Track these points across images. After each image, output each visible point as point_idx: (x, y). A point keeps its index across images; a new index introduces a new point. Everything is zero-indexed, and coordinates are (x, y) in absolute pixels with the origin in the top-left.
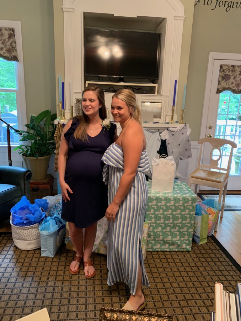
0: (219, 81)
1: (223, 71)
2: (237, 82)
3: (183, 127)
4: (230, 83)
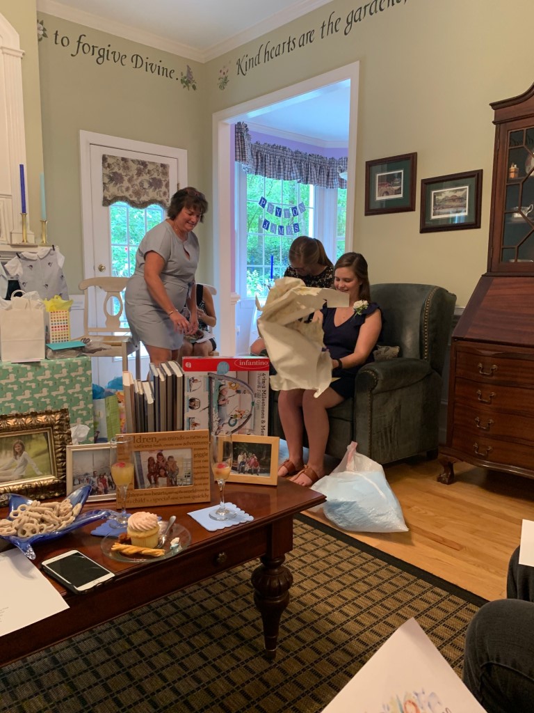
0: (104, 183)
1: (109, 166)
2: (136, 187)
3: (49, 253)
4: (124, 189)
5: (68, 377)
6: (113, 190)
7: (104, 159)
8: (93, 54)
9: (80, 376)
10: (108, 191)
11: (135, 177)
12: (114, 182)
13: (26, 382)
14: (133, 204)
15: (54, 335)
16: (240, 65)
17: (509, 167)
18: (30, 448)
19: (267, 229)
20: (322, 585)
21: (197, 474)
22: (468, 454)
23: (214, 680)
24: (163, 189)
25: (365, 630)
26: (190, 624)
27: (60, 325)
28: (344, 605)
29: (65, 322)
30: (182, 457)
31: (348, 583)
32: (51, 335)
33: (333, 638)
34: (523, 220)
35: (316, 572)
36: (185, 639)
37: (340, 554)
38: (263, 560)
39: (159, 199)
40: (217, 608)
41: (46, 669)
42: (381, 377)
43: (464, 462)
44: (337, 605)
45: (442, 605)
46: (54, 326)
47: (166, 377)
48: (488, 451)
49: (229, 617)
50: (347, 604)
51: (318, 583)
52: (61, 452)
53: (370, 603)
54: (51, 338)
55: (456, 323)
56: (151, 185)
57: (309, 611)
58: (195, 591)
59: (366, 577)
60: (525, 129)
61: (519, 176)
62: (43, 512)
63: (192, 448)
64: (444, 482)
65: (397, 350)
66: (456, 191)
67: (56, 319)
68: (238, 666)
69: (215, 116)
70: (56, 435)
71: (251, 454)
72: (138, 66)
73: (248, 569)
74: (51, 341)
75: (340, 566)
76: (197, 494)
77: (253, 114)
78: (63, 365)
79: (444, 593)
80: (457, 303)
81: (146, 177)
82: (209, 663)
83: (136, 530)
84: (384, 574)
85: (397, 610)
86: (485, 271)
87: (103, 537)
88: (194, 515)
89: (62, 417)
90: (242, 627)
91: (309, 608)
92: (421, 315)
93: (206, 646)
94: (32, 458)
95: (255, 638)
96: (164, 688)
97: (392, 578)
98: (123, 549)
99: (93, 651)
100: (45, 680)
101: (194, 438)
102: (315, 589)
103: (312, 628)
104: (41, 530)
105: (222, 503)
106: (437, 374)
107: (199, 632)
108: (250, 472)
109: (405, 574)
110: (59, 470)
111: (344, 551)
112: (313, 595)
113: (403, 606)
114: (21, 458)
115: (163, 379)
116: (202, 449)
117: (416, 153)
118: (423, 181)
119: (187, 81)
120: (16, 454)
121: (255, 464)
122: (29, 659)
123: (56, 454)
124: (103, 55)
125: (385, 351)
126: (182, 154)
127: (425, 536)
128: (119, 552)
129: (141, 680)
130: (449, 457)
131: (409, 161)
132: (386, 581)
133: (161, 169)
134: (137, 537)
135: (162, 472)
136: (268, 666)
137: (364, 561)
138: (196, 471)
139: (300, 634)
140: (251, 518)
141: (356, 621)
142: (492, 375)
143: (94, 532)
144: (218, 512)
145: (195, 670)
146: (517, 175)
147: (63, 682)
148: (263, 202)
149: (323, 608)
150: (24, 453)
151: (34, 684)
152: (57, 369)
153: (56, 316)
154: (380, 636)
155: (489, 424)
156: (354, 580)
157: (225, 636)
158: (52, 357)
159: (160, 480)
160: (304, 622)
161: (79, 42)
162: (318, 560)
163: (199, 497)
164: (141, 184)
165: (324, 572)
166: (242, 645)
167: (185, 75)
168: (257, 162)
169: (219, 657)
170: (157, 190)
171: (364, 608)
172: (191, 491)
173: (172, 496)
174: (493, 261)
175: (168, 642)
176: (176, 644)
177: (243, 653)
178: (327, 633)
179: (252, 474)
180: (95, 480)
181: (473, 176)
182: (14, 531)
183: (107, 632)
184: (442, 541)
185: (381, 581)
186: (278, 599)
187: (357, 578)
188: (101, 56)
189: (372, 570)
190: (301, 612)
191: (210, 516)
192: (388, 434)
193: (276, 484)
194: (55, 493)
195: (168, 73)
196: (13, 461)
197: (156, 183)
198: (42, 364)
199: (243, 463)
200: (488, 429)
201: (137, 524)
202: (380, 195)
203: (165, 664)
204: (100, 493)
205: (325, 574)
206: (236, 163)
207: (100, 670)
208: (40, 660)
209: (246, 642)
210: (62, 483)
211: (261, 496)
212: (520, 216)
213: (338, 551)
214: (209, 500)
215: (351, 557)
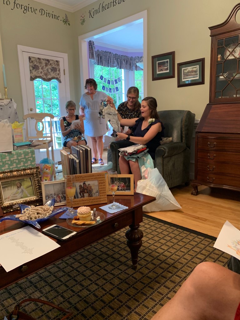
0: (30, 70)
1: (32, 62)
2: (45, 72)
3: (10, 102)
4: (40, 73)
5: (25, 158)
6: (35, 73)
7: (30, 58)
8: (21, 9)
9: (30, 157)
10: (32, 73)
11: (45, 67)
12: (35, 69)
13: (6, 161)
14: (44, 80)
15: (16, 139)
16: (90, 13)
17: (218, 56)
18: (24, 185)
19: (104, 90)
20: (151, 239)
22: (204, 182)
23: (112, 279)
24: (58, 72)
25: (172, 255)
26: (97, 258)
27: (19, 135)
28: (162, 246)
29: (21, 133)
30: (93, 184)
31: (162, 237)
32: (15, 140)
33: (159, 259)
34: (225, 79)
35: (147, 234)
36: (96, 264)
37: (156, 226)
38: (130, 227)
39: (56, 77)
40: (107, 251)
41: (38, 281)
42: (167, 151)
43: (203, 185)
44: (159, 246)
45: (202, 242)
46: (16, 135)
47: (83, 150)
48: (213, 180)
49: (113, 254)
50: (163, 245)
51: (149, 238)
52: (38, 185)
53: (172, 244)
54: (15, 141)
55: (197, 126)
56: (52, 70)
57: (147, 249)
58: (96, 245)
59: (169, 234)
60: (224, 38)
61: (222, 60)
62: (37, 210)
63: (98, 180)
64: (194, 195)
65: (171, 139)
66: (193, 68)
67: (17, 132)
68: (122, 273)
69: (79, 37)
70: (35, 178)
71: (121, 182)
72: (43, 14)
73: (123, 232)
74: (15, 142)
75: (157, 230)
76: (101, 200)
77: (96, 37)
78: (22, 153)
79: (203, 238)
80: (196, 117)
81: (49, 67)
82: (109, 272)
83: (82, 214)
84: (176, 232)
85: (184, 246)
86: (208, 102)
87: (65, 219)
88: (103, 208)
89: (37, 170)
90: (120, 258)
91: (147, 248)
92: (181, 123)
93: (106, 266)
94: (25, 189)
95: (126, 261)
96: (91, 284)
97: (180, 233)
98: (77, 223)
99: (57, 272)
100: (38, 285)
101: (98, 175)
102: (148, 240)
103: (150, 256)
104: (39, 217)
105: (114, 202)
106: (188, 149)
107: (102, 261)
108: (121, 190)
109: (185, 232)
110: (38, 193)
111: (157, 224)
112: (148, 243)
113: (186, 244)
114: (21, 189)
115: (81, 151)
116: (103, 180)
117: (175, 51)
118: (178, 64)
119: (66, 21)
120: (18, 187)
121: (123, 187)
122: (29, 277)
123: (36, 187)
124: (26, 9)
125: (166, 140)
126: (65, 56)
127: (190, 216)
128: (75, 224)
129: (81, 281)
130: (196, 184)
131: (171, 55)
132: (178, 235)
133: (56, 63)
134: (83, 217)
135: (86, 191)
136: (134, 271)
137: (167, 228)
138: (100, 190)
139: (145, 258)
140: (127, 208)
141: (168, 251)
142: (214, 147)
143: (60, 218)
144: (112, 206)
145: (104, 276)
146: (221, 59)
147: (46, 285)
148: (102, 78)
149: (152, 247)
150: (22, 187)
151: (34, 287)
152: (19, 155)
153: (17, 131)
154: (179, 256)
155: (213, 168)
156: (164, 236)
157: (113, 262)
158: (17, 150)
159: (85, 194)
160: (146, 253)
161: (15, 3)
162: (147, 229)
164: (48, 70)
165: (150, 233)
166: (121, 264)
167: (65, 18)
168: (99, 59)
169: (113, 270)
170: (55, 73)
171: (170, 246)
172: (99, 199)
173: (91, 201)
174: (212, 97)
175: (89, 266)
176: (93, 266)
177: (123, 268)
178: (157, 257)
180: (55, 196)
181: (201, 61)
182: (27, 218)
183: (62, 264)
184: (198, 218)
185: (175, 235)
186: (138, 243)
187: (165, 235)
188: (25, 10)
189: (171, 231)
190: (144, 250)
191: (110, 208)
192: (170, 175)
193: (133, 194)
194: (37, 204)
195: (57, 18)
196: (17, 191)
197: (54, 70)
198: (12, 153)
200: (213, 170)
201: (82, 211)
202: (159, 71)
203: (90, 274)
204: (58, 202)
205: (151, 234)
206: (90, 59)
207: (62, 279)
208: (34, 277)
209: (123, 263)
210: (40, 199)
211: (127, 200)
212: (223, 77)
213: (155, 225)
214: (106, 202)
215: (161, 227)
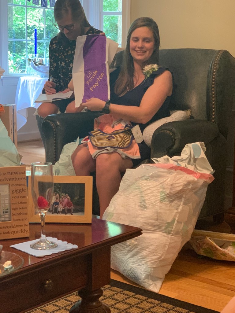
21: (15, 209)
63: (9, 184)
71: (64, 194)
76: (15, 229)
88: (18, 246)
101: (11, 173)
105: (43, 237)
108: (63, 212)
116: (20, 185)
121: (68, 204)
137: (166, 310)
138: (14, 206)
140: (76, 247)
163: (18, 232)
172: (10, 227)
179: (66, 214)
193: (90, 222)
199: (56, 203)
213: (139, 303)
214: (28, 235)
215: (152, 307)
